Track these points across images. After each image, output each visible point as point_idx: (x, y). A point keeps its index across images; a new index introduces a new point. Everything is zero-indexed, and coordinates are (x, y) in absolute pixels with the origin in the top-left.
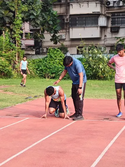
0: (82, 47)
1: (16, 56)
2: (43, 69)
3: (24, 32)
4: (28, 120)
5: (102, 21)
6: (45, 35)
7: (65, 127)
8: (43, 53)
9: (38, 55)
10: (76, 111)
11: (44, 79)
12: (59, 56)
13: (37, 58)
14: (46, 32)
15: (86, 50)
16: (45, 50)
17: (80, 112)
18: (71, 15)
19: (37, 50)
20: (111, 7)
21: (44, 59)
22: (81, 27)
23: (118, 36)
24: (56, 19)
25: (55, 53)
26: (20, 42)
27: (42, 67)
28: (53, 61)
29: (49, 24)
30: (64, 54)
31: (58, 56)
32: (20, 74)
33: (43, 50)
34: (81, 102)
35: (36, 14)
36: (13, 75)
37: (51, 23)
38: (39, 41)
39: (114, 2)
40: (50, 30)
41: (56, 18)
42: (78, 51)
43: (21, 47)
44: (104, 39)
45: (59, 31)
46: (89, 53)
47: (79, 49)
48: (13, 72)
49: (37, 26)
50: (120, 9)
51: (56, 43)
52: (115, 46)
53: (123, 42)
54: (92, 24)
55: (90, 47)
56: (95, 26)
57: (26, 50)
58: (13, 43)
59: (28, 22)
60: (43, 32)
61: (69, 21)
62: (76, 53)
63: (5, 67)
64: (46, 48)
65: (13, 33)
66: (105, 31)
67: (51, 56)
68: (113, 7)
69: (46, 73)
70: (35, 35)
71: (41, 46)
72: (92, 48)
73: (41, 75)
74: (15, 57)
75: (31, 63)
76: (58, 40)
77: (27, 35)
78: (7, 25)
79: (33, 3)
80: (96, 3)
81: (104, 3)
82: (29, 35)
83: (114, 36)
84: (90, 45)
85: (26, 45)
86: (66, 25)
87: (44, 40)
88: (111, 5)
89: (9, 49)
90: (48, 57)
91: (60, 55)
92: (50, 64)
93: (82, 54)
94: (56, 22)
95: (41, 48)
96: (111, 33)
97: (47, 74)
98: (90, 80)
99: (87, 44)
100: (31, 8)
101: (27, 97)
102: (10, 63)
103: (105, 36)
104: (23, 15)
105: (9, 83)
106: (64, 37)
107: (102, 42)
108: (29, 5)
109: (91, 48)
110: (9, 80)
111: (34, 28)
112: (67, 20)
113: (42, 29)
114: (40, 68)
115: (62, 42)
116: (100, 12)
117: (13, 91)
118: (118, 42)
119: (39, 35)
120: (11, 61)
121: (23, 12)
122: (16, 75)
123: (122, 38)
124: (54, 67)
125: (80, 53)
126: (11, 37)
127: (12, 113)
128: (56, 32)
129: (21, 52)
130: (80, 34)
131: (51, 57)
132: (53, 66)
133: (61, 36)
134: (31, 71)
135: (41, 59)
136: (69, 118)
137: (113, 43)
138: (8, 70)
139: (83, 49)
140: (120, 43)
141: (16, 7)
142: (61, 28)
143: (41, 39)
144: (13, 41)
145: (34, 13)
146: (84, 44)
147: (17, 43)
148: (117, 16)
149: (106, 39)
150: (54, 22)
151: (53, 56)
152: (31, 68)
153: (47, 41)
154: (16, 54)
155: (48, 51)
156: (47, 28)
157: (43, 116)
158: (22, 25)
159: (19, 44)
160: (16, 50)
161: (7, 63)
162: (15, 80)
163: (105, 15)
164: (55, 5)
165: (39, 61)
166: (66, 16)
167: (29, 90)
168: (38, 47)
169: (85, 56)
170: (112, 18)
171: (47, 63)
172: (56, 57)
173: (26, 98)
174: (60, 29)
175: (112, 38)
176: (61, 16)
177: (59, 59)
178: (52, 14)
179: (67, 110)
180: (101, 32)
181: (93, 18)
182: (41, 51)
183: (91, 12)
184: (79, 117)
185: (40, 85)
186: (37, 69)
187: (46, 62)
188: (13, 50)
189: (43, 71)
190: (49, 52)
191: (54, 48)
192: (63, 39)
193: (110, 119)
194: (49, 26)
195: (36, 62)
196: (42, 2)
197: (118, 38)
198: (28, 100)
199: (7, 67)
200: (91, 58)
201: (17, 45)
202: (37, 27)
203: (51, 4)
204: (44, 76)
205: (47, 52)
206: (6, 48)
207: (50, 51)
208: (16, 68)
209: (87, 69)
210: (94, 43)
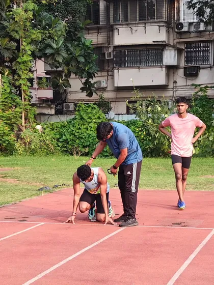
0: (136, 102)
1: (21, 117)
2: (69, 140)
3: (35, 77)
4: (42, 226)
5: (170, 57)
6: (71, 82)
7: (106, 238)
8: (69, 112)
9: (59, 116)
10: (125, 210)
11: (70, 157)
12: (96, 117)
13: (59, 121)
14: (73, 76)
15: (142, 107)
16: (72, 107)
17: (131, 212)
18: (116, 47)
19: (58, 107)
20: (185, 32)
21: (70, 122)
22: (133, 67)
23: (197, 82)
24: (89, 53)
25: (88, 111)
26: (28, 94)
27: (68, 137)
28: (85, 126)
29: (79, 62)
30: (105, 113)
31: (94, 118)
32: (29, 148)
33: (68, 107)
34: (134, 194)
35: (57, 45)
36: (17, 150)
37: (82, 60)
38: (61, 91)
39: (190, 24)
40: (79, 72)
41: (89, 51)
42: (128, 108)
43: (30, 101)
44: (173, 88)
45: (96, 75)
46: (147, 111)
47: (130, 106)
48: (17, 145)
49: (58, 65)
50: (200, 37)
51: (90, 95)
52: (191, 99)
53: (206, 93)
54: (153, 61)
55: (149, 101)
56: (158, 66)
57: (39, 107)
58: (16, 94)
59: (43, 59)
60: (68, 76)
61: (112, 57)
62: (125, 111)
63: (3, 136)
64: (73, 104)
65: (16, 77)
66: (174, 73)
67: (81, 116)
68: (188, 32)
69: (73, 146)
70: (55, 80)
71: (65, 101)
72: (152, 103)
73: (65, 149)
74: (20, 119)
75: (47, 130)
76: (94, 89)
77: (41, 81)
78: (6, 64)
79: (50, 26)
80: (159, 26)
81: (173, 25)
82: (44, 80)
83: (190, 82)
84: (149, 97)
85: (38, 98)
86: (108, 64)
87: (70, 89)
88: (185, 29)
89: (10, 105)
90: (76, 119)
91: (98, 115)
92: (80, 131)
93: (134, 113)
94: (90, 58)
95: (64, 104)
96: (184, 77)
97: (76, 148)
98: (148, 158)
99: (144, 95)
100: (47, 35)
101: (42, 186)
102: (12, 130)
103: (175, 82)
104: (33, 47)
105: (10, 163)
106: (104, 85)
107: (170, 93)
108: (44, 28)
109: (150, 103)
110: (11, 157)
111: (53, 69)
112: (109, 54)
113: (66, 71)
114: (64, 138)
115: (101, 93)
116: (167, 42)
117: (17, 177)
118: (198, 92)
119: (61, 81)
120: (13, 126)
121: (33, 42)
122: (23, 149)
123: (203, 86)
124: (87, 136)
125: (132, 111)
126: (14, 85)
127: (15, 214)
128: (90, 75)
129: (30, 110)
130: (131, 79)
131: (82, 118)
132: (86, 134)
133: (99, 82)
134: (47, 142)
135: (65, 122)
136: (112, 222)
137: (187, 94)
138: (8, 141)
139: (137, 105)
140: (200, 94)
141: (21, 33)
142: (99, 69)
143: (65, 88)
144: (17, 91)
145: (52, 43)
146: (138, 97)
147: (23, 95)
148: (195, 47)
149: (176, 87)
150: (87, 58)
151: (86, 118)
152: (48, 138)
153: (76, 92)
154: (21, 113)
155: (77, 109)
156: (75, 69)
157: (69, 219)
158: (32, 63)
159: (26, 97)
160: (21, 107)
161: (7, 129)
162: (21, 158)
163: (174, 47)
164: (88, 30)
165: (61, 125)
166: (108, 48)
167: (45, 175)
168: (59, 102)
169: (139, 116)
170: (187, 52)
171: (74, 129)
172: (90, 118)
173: (39, 190)
174: (98, 71)
175: (186, 86)
176: (99, 49)
177: (95, 123)
178: (84, 44)
179: (110, 209)
180: (168, 75)
181: (154, 52)
182: (65, 109)
183: (150, 41)
184: (130, 221)
185: (63, 167)
186: (58, 140)
187: (73, 127)
188: (16, 107)
189: (68, 143)
190: (79, 110)
191: (87, 104)
192: (103, 88)
193: (183, 224)
194: (78, 66)
195: (57, 127)
196: (66, 25)
197: (196, 86)
198: (43, 192)
199: (7, 135)
200: (150, 121)
201: (24, 98)
202: (57, 67)
203: (82, 28)
204: (71, 151)
205: (75, 110)
206: (4, 103)
207: (81, 108)
208: (22, 137)
209: (143, 139)
210: (155, 94)
